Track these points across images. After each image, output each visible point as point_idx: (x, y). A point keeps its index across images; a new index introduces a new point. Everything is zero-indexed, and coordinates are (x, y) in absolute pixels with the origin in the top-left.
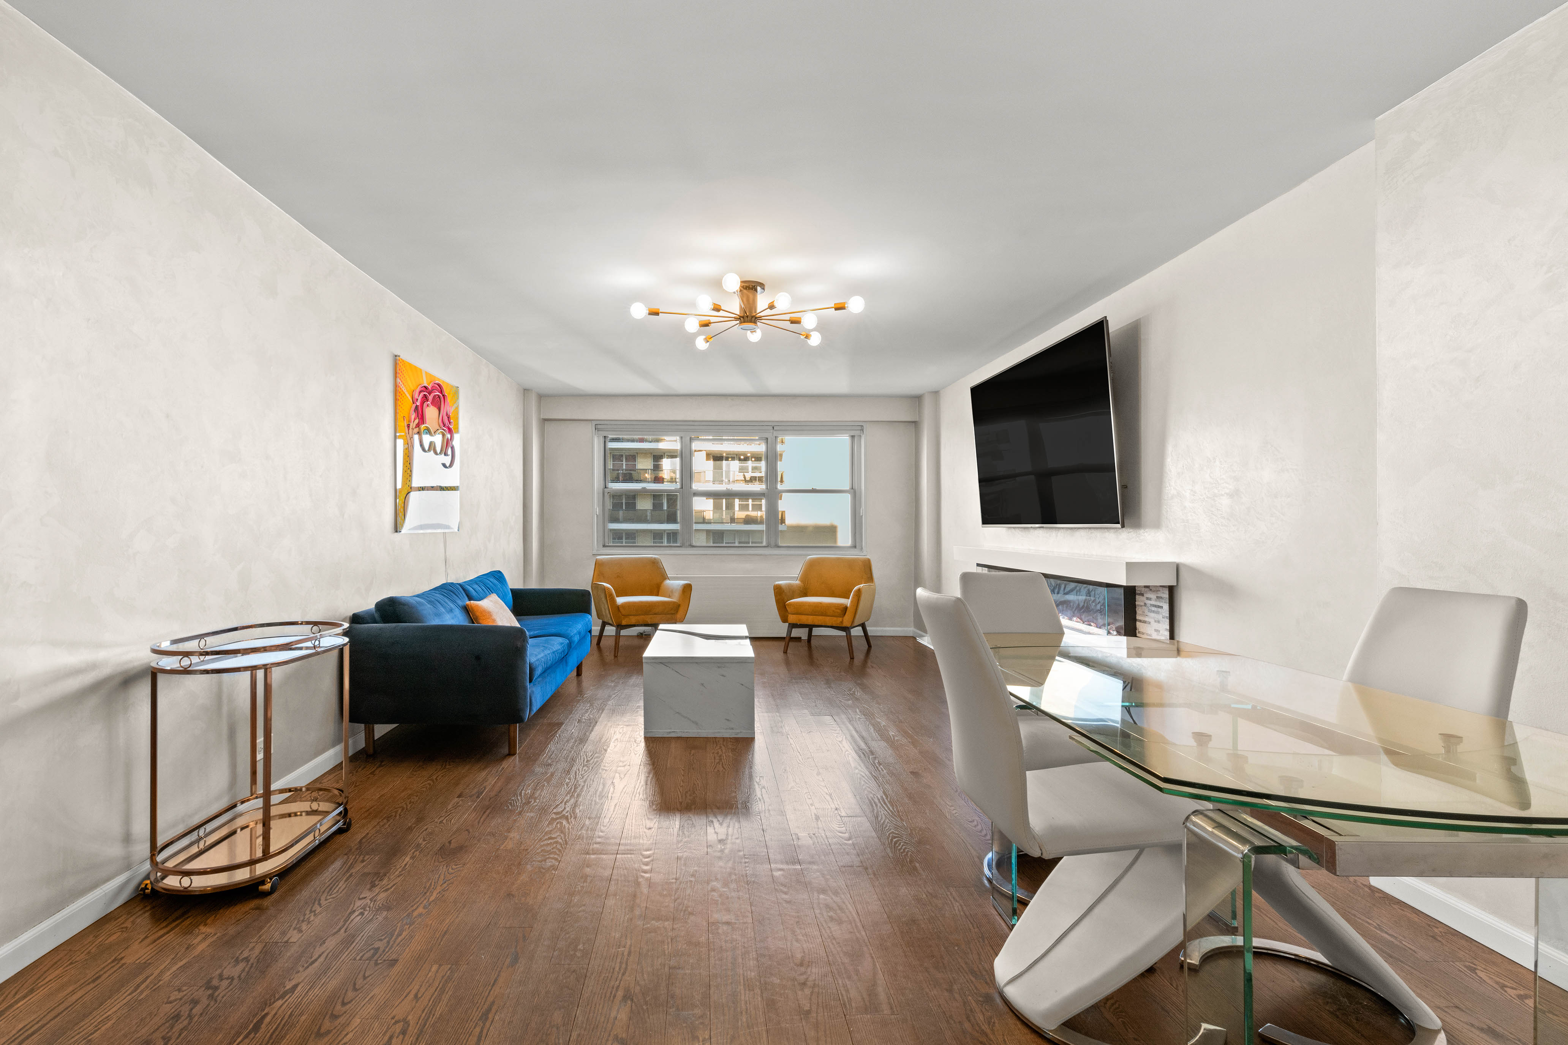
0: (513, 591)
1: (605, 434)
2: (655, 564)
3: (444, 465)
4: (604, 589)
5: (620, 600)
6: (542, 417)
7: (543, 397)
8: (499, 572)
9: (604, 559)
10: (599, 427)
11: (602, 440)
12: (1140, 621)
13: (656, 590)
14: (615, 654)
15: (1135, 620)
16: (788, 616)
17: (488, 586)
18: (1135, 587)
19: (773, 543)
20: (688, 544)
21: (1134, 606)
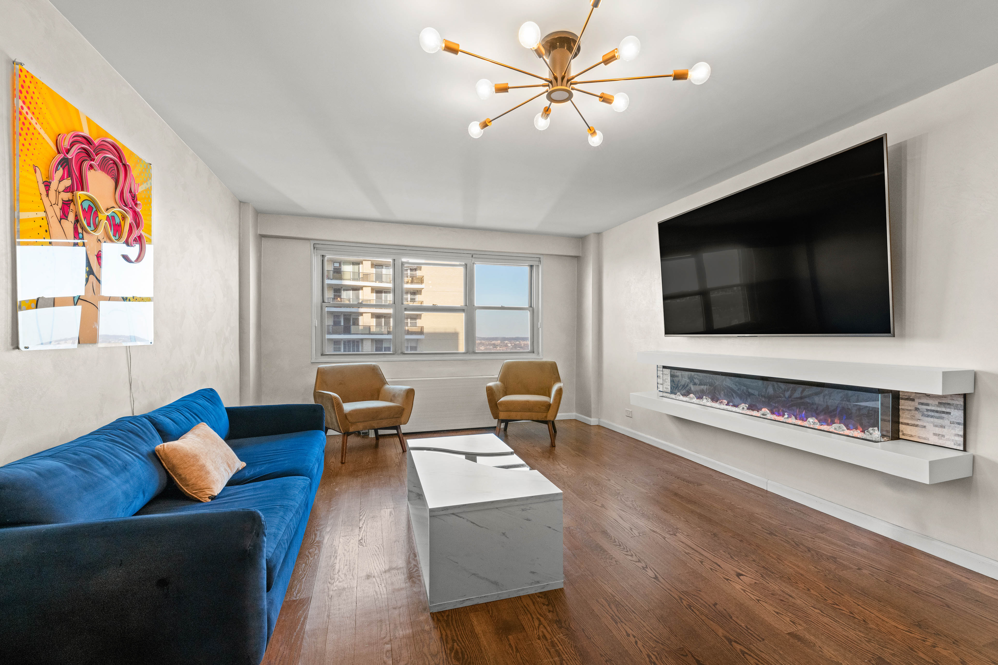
0: (230, 411)
1: (323, 253)
2: (374, 371)
3: (126, 258)
4: (331, 398)
5: (348, 407)
6: (258, 233)
7: (259, 213)
8: (212, 390)
9: (326, 367)
10: (317, 246)
11: (320, 258)
12: (902, 423)
13: (376, 395)
14: (342, 460)
15: (898, 423)
16: (499, 413)
17: (195, 411)
18: (899, 391)
19: (471, 350)
20: (400, 352)
21: (898, 410)
